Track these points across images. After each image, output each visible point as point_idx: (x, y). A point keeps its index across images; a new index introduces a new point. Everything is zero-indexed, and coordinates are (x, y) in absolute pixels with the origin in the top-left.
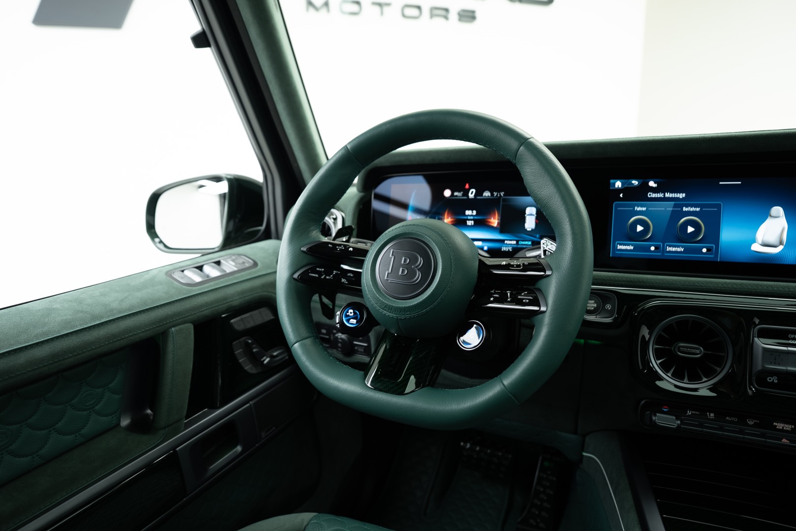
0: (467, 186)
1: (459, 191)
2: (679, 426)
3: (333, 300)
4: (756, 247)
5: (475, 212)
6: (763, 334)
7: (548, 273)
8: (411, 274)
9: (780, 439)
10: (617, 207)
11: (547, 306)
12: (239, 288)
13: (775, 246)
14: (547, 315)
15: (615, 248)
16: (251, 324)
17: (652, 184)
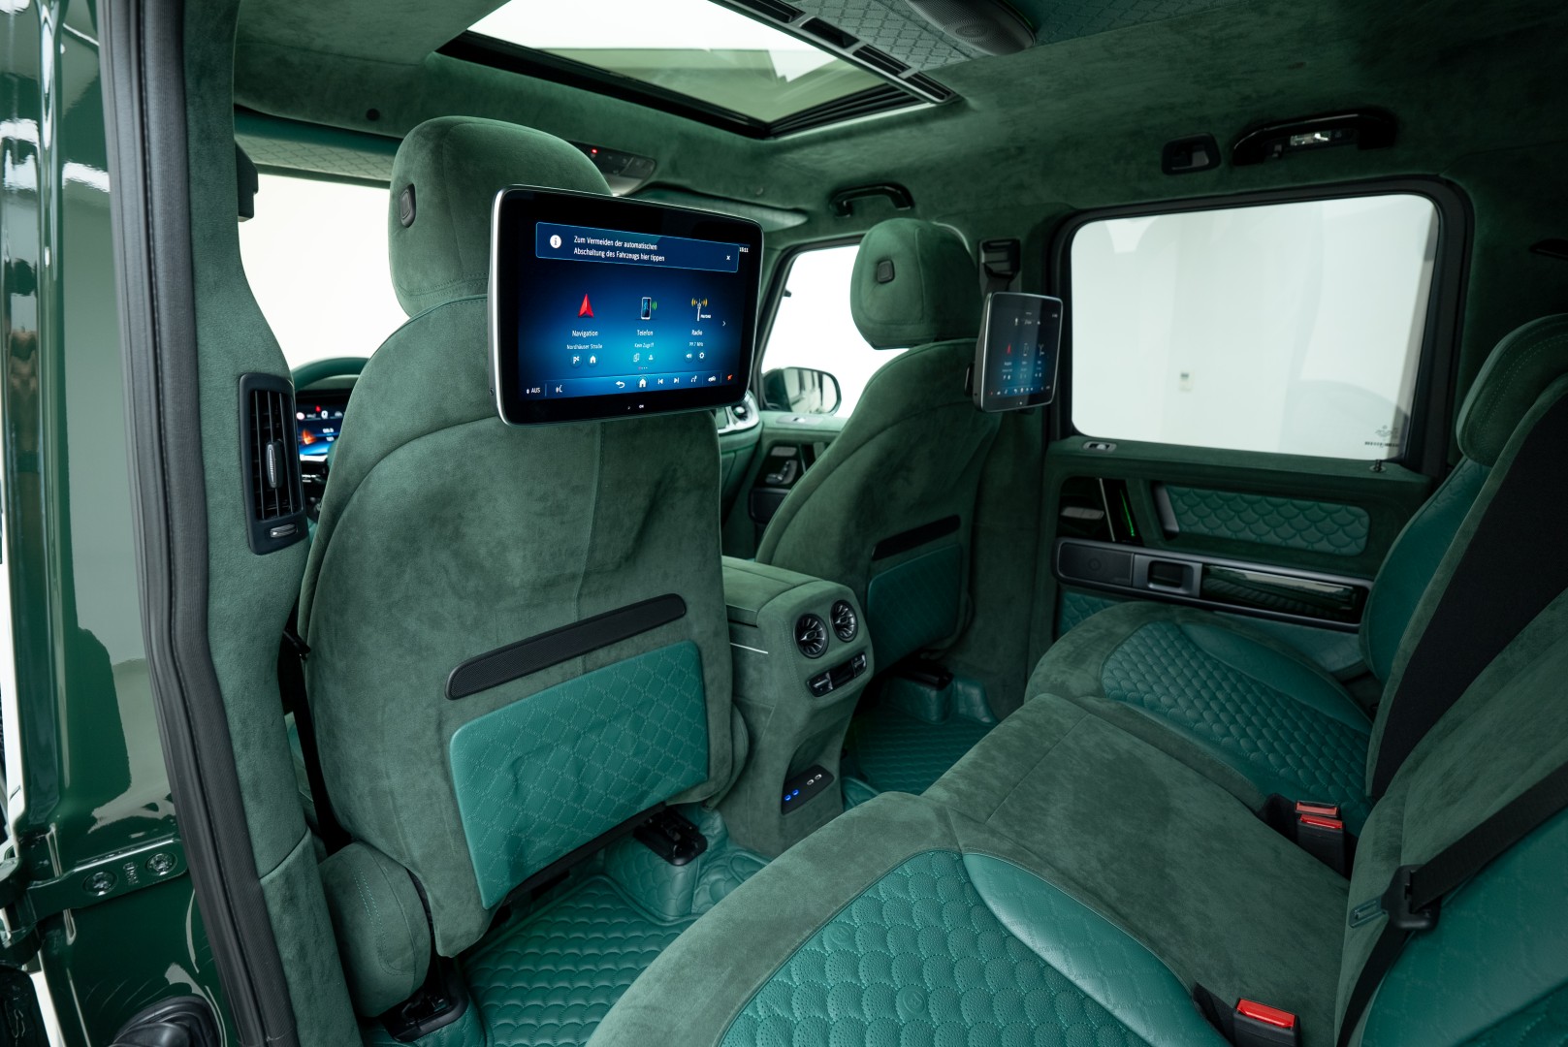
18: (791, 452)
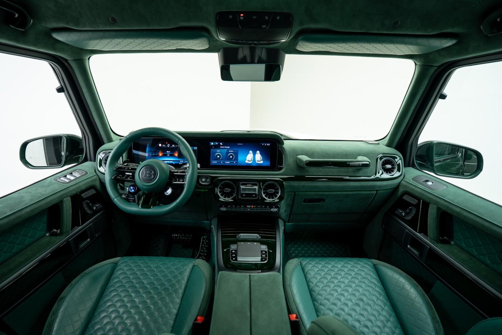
0: (167, 143)
1: (164, 145)
2: (226, 210)
3: (124, 184)
4: (246, 162)
5: (170, 152)
6: (242, 184)
7: (186, 174)
8: (151, 176)
9: (247, 209)
10: (212, 150)
11: (186, 182)
12: (84, 183)
13: (250, 161)
14: (186, 184)
15: (212, 162)
16: (88, 195)
17: (221, 144)
18: (415, 202)
